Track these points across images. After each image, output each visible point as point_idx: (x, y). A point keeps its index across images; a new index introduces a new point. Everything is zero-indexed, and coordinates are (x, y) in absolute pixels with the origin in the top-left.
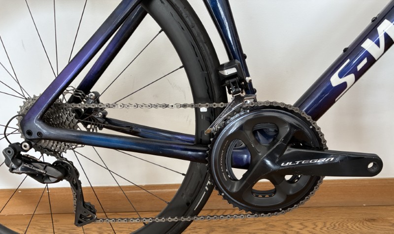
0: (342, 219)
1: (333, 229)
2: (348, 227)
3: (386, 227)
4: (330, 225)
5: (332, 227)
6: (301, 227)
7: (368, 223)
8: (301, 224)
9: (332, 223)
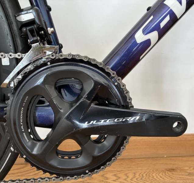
0: (148, 169)
1: (141, 179)
2: (153, 177)
3: (183, 176)
4: (139, 175)
5: (140, 178)
6: (115, 178)
7: (169, 172)
8: (115, 175)
9: (141, 173)
